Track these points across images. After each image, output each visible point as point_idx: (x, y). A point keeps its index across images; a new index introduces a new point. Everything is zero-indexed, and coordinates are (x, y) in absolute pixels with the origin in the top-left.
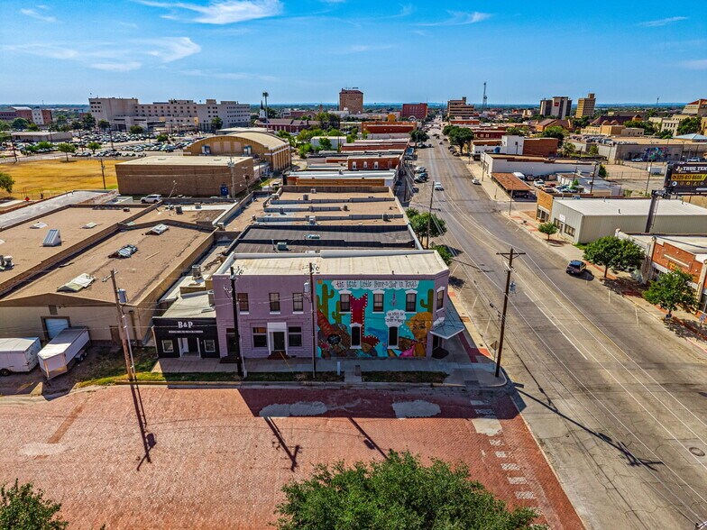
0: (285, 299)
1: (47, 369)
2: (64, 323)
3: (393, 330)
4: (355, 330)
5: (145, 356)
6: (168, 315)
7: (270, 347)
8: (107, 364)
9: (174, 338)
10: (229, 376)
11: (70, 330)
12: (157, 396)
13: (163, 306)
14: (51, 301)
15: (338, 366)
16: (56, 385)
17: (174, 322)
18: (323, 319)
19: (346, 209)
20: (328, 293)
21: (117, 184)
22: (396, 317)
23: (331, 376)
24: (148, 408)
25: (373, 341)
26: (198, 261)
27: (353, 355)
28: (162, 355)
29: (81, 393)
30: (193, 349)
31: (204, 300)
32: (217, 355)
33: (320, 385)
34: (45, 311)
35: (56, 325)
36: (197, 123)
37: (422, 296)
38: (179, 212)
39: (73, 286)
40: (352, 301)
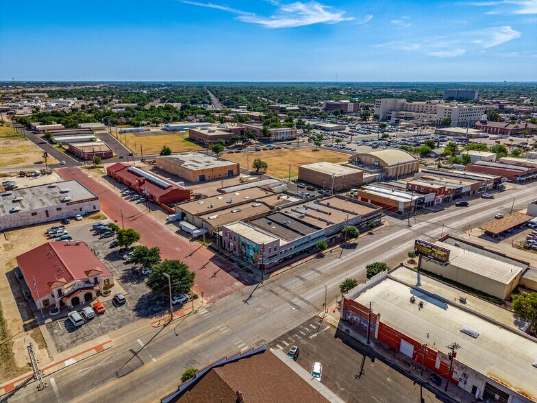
7: (231, 249)
18: (239, 246)
19: (330, 214)
20: (240, 239)
22: (251, 253)
23: (233, 261)
28: (214, 242)
29: (195, 243)
32: (222, 246)
36: (435, 119)
37: (256, 249)
38: (279, 198)
39: (211, 218)
40: (244, 244)
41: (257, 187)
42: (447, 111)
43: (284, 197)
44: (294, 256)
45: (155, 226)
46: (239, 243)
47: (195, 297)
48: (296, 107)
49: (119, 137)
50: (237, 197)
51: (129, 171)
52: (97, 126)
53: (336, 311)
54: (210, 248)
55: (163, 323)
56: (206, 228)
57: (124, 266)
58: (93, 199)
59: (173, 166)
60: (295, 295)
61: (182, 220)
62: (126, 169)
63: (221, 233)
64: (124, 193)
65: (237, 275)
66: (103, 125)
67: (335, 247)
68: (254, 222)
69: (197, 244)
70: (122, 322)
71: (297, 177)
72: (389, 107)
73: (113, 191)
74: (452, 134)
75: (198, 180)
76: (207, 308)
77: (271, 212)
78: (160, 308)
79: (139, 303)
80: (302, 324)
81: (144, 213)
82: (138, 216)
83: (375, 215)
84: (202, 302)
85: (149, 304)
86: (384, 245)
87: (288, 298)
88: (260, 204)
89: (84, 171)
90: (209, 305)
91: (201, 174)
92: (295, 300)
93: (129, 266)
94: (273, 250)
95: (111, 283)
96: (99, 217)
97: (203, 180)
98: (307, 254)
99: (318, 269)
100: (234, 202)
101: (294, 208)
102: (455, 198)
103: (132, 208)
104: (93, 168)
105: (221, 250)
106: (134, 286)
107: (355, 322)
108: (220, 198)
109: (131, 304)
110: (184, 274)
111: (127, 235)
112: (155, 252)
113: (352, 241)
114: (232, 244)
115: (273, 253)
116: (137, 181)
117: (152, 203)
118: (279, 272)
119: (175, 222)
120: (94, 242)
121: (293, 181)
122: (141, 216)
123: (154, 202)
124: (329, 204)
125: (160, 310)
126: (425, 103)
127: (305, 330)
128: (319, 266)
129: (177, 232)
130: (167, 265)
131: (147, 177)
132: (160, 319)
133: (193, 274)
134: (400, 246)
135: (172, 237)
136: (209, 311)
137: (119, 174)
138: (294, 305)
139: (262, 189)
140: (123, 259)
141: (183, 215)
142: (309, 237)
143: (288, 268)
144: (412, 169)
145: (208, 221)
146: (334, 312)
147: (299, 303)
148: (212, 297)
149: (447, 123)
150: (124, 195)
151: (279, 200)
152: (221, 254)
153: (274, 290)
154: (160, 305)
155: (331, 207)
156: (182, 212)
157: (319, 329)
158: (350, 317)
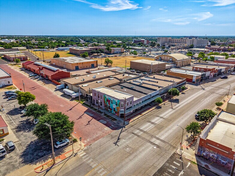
0: (100, 96)
4: (109, 106)
9: (88, 98)
10: (89, 106)
16: (73, 99)
18: (104, 102)
19: (157, 82)
20: (105, 97)
21: (130, 65)
22: (114, 106)
23: (101, 112)
24: (76, 106)
25: (111, 109)
33: (98, 113)
36: (186, 46)
37: (118, 103)
38: (123, 75)
39: (84, 86)
40: (108, 100)
41: (109, 70)
42: (192, 42)
43: (127, 75)
44: (142, 108)
45: (48, 92)
46: (104, 100)
47: (75, 141)
48: (121, 42)
49: (33, 52)
50: (99, 75)
51: (34, 64)
52: (22, 48)
53: (189, 147)
54: (84, 104)
55: (46, 167)
56: (81, 92)
57: (21, 118)
58: (8, 77)
59: (60, 62)
60: (152, 136)
61: (65, 88)
62: (33, 63)
63: (91, 95)
64: (31, 75)
65: (105, 122)
66: (25, 48)
67: (166, 102)
68: (112, 87)
69: (75, 102)
70: (7, 170)
71: (129, 67)
73: (24, 75)
74: (196, 51)
75: (75, 69)
76: (85, 151)
77: (120, 82)
78: (45, 152)
79: (27, 149)
80: (167, 162)
81: (41, 85)
82: (38, 87)
83: (183, 83)
84: (81, 145)
85: (35, 150)
86: (195, 99)
87: (148, 138)
88: (113, 78)
89: (9, 66)
90: (86, 148)
91: (76, 66)
92: (153, 140)
93: (25, 119)
94: (129, 103)
95: (5, 132)
96: (11, 88)
97: (77, 69)
98: (149, 107)
99: (161, 116)
100: (97, 78)
101: (134, 80)
102: (218, 75)
103: (34, 83)
104: (15, 65)
105: (92, 106)
106: (25, 134)
107: (210, 158)
108: (88, 76)
109: (19, 150)
110: (65, 122)
111: (24, 96)
112: (44, 108)
113: (175, 98)
114: (99, 101)
115: (130, 105)
116: (38, 68)
117: (47, 80)
118: (134, 119)
119: (61, 90)
120: (3, 103)
121: (127, 69)
122: (39, 87)
123: (48, 80)
124: (154, 77)
125: (45, 155)
126: (180, 39)
127: (171, 167)
128: (161, 113)
129: (62, 96)
130: (51, 116)
131: (44, 66)
132: (44, 163)
133: (72, 123)
134: (205, 100)
135: (58, 98)
136: (87, 153)
137: (29, 66)
138: (154, 144)
139: (112, 71)
140: (21, 114)
141: (66, 85)
142: (150, 95)
143: (140, 116)
144: (188, 63)
145: (82, 87)
146: (187, 149)
147: (157, 142)
148: (88, 140)
149: (192, 47)
150: (30, 77)
151: (124, 77)
152: (92, 108)
153: (135, 133)
154: (44, 150)
155: (156, 79)
156: (65, 84)
157: (183, 166)
158: (205, 154)
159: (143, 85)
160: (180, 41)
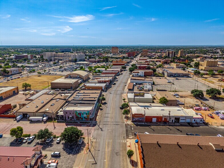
0: (72, 113)
1: (44, 120)
2: (46, 115)
3: (85, 117)
4: (80, 117)
5: (55, 119)
6: (58, 114)
7: (70, 119)
8: (50, 120)
9: (58, 117)
10: (65, 122)
11: (46, 116)
12: (56, 124)
13: (57, 113)
14: (44, 112)
15: (77, 121)
16: (45, 122)
17: (58, 115)
18: (76, 115)
19: (90, 95)
20: (76, 112)
22: (85, 115)
23: (76, 122)
24: (55, 125)
25: (82, 118)
26: (62, 107)
27: (80, 120)
28: (57, 119)
29: (48, 123)
30: (61, 119)
31: (62, 112)
32: (63, 119)
33: (75, 123)
34: (43, 113)
35: (45, 115)
36: (71, 59)
37: (88, 113)
38: (61, 96)
39: (46, 110)
40: (79, 113)
41: (43, 94)
42: (74, 56)
43: (63, 95)
53: (128, 120)
60: (112, 122)
70: (72, 160)
71: (50, 88)
72: (50, 56)
79: (66, 151)
88: (59, 100)
92: (114, 123)
97: (1, 99)
99: (107, 113)
100: (44, 102)
107: (137, 120)
124: (84, 92)
126: (63, 54)
127: (128, 129)
128: (105, 112)
129: (30, 123)
138: (116, 124)
143: (98, 116)
149: (76, 60)
152: (68, 122)
155: (86, 93)
156: (23, 114)
157: (131, 127)
158: (134, 120)
159: (84, 99)
160: (64, 55)
